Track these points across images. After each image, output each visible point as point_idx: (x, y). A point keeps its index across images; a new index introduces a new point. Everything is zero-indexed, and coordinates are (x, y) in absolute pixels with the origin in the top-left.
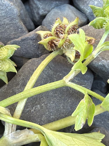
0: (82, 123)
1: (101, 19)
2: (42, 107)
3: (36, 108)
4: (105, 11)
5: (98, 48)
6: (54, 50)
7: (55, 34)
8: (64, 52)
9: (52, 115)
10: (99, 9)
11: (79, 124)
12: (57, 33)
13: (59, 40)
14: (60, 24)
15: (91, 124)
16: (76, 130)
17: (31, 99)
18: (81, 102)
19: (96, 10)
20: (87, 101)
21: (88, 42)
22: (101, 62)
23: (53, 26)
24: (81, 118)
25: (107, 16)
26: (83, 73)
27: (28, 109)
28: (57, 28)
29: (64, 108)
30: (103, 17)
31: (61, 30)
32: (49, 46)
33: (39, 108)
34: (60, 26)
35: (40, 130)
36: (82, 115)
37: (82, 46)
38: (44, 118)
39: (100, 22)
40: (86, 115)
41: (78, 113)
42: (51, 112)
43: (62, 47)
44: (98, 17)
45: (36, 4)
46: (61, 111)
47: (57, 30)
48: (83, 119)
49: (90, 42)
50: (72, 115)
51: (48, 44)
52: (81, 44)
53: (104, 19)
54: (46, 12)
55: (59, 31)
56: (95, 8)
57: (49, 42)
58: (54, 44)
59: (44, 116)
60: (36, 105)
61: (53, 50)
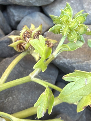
0: (43, 112)
1: (59, 26)
2: (13, 98)
3: (8, 99)
4: (61, 19)
5: (57, 49)
6: (23, 51)
7: (23, 39)
8: (31, 53)
9: (22, 105)
10: (57, 18)
11: (41, 113)
12: (25, 38)
13: (26, 44)
14: (27, 30)
15: (51, 113)
16: (39, 118)
17: (5, 92)
18: (42, 95)
19: (55, 18)
20: (48, 93)
21: (47, 46)
22: (62, 60)
23: (21, 31)
24: (42, 107)
25: (63, 24)
26: (43, 71)
27: (2, 101)
28: (24, 33)
29: (32, 99)
30: (60, 24)
31: (28, 35)
32: (18, 48)
33: (11, 99)
34: (27, 32)
35: (9, 118)
36: (43, 105)
37: (42, 49)
38: (15, 107)
39: (58, 29)
40: (47, 105)
41: (40, 104)
42: (21, 103)
43: (28, 49)
44: (57, 24)
45: (12, 12)
46: (29, 101)
47: (25, 35)
48: (44, 108)
49: (49, 45)
50: (34, 106)
51: (17, 46)
52: (41, 48)
53: (61, 26)
54: (20, 19)
55: (27, 36)
56: (54, 17)
57: (18, 45)
58: (23, 46)
59: (15, 106)
60: (9, 96)
61: (21, 51)
